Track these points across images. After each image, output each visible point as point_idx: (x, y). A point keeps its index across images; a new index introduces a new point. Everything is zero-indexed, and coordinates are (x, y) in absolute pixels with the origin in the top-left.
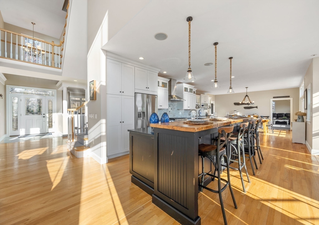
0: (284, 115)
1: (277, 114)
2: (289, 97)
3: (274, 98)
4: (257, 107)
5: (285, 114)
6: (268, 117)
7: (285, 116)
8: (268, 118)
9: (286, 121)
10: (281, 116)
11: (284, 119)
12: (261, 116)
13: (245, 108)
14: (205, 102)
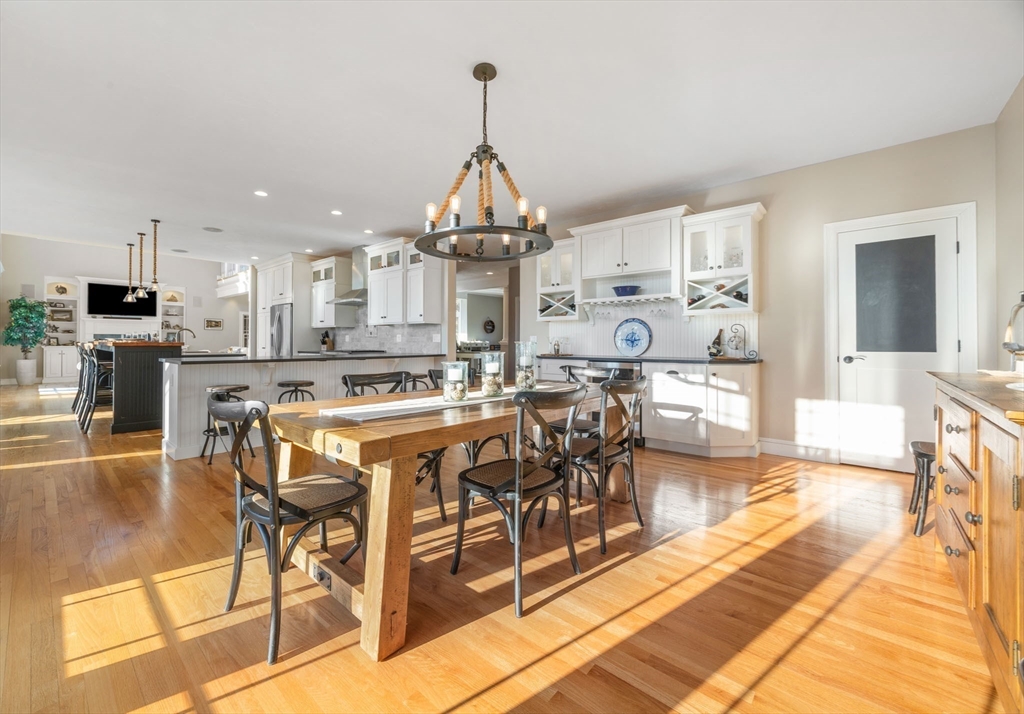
14: (618, 265)
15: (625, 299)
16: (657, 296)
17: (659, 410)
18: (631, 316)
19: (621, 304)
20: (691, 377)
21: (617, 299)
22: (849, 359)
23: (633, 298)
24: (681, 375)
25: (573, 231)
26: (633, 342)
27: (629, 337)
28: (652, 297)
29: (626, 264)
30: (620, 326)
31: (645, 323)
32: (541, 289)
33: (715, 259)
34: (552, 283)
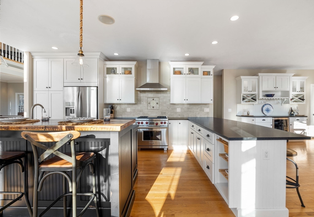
14: (275, 88)
18: (267, 103)
25: (260, 74)
26: (268, 111)
27: (267, 109)
29: (277, 88)
30: (263, 106)
31: (271, 105)
32: (243, 93)
33: (298, 89)
34: (249, 91)
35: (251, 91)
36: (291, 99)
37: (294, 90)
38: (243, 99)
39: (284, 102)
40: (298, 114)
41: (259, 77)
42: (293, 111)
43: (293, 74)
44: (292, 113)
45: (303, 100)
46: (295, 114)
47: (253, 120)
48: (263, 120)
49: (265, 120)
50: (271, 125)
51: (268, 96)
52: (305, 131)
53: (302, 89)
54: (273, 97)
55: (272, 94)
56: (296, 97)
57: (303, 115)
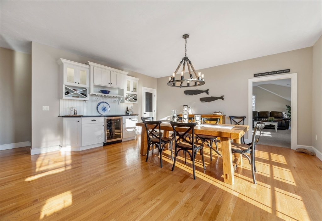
0: (269, 115)
1: (259, 113)
2: (288, 71)
3: (256, 75)
4: (222, 98)
5: (270, 113)
6: (243, 118)
7: (271, 116)
8: (243, 120)
9: (273, 124)
10: (265, 116)
11: (270, 121)
12: (230, 117)
13: (203, 100)
14: (109, 83)
15: (103, 95)
16: (114, 95)
17: (127, 130)
18: (102, 101)
19: (102, 96)
20: (134, 119)
21: (100, 94)
22: (145, 113)
23: (106, 95)
24: (132, 119)
25: (90, 63)
26: (104, 110)
27: (103, 108)
28: (112, 95)
29: (112, 84)
30: (99, 104)
31: (108, 104)
32: (66, 83)
33: (132, 89)
34: (76, 83)
35: (79, 83)
36: (126, 98)
37: (128, 89)
38: (67, 93)
39: (120, 101)
40: (133, 113)
41: (90, 67)
42: (128, 110)
43: (127, 73)
44: (128, 112)
45: (136, 100)
46: (130, 113)
47: (78, 121)
48: (92, 121)
49: (95, 120)
50: (103, 126)
51: (103, 92)
52: (136, 129)
53: (135, 89)
54: (108, 93)
55: (107, 91)
56: (130, 96)
57: (136, 114)
